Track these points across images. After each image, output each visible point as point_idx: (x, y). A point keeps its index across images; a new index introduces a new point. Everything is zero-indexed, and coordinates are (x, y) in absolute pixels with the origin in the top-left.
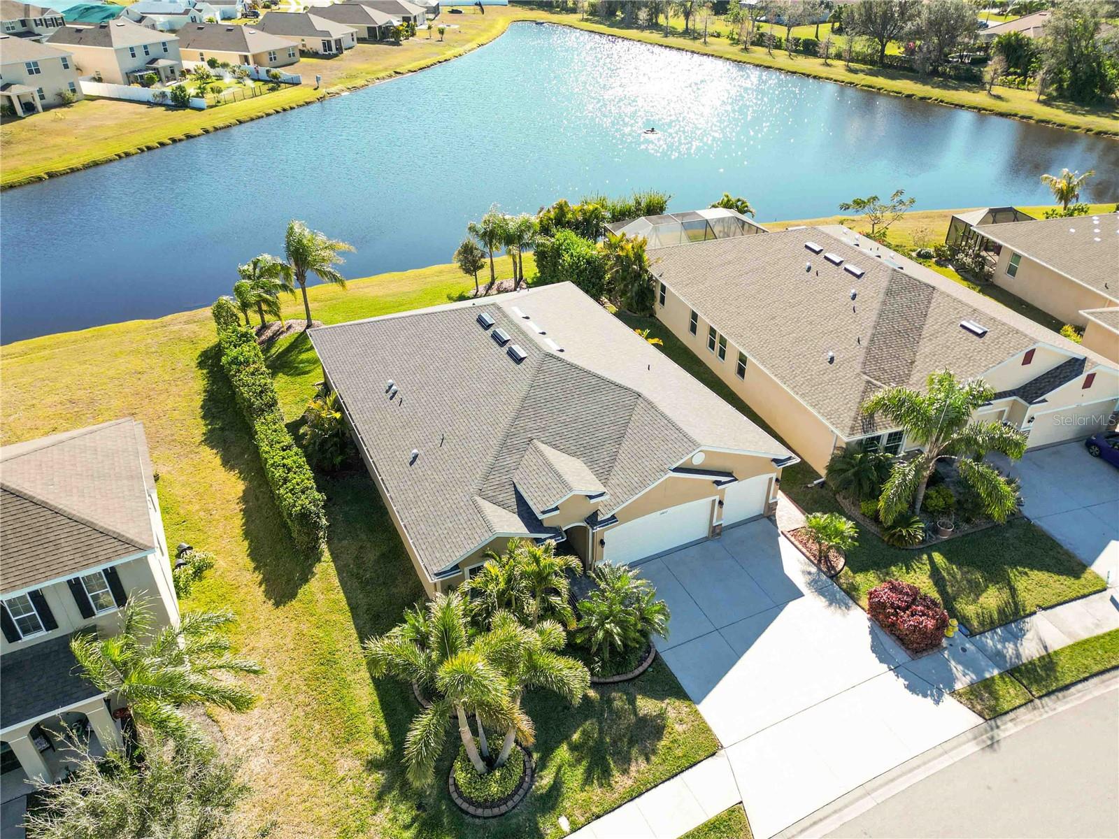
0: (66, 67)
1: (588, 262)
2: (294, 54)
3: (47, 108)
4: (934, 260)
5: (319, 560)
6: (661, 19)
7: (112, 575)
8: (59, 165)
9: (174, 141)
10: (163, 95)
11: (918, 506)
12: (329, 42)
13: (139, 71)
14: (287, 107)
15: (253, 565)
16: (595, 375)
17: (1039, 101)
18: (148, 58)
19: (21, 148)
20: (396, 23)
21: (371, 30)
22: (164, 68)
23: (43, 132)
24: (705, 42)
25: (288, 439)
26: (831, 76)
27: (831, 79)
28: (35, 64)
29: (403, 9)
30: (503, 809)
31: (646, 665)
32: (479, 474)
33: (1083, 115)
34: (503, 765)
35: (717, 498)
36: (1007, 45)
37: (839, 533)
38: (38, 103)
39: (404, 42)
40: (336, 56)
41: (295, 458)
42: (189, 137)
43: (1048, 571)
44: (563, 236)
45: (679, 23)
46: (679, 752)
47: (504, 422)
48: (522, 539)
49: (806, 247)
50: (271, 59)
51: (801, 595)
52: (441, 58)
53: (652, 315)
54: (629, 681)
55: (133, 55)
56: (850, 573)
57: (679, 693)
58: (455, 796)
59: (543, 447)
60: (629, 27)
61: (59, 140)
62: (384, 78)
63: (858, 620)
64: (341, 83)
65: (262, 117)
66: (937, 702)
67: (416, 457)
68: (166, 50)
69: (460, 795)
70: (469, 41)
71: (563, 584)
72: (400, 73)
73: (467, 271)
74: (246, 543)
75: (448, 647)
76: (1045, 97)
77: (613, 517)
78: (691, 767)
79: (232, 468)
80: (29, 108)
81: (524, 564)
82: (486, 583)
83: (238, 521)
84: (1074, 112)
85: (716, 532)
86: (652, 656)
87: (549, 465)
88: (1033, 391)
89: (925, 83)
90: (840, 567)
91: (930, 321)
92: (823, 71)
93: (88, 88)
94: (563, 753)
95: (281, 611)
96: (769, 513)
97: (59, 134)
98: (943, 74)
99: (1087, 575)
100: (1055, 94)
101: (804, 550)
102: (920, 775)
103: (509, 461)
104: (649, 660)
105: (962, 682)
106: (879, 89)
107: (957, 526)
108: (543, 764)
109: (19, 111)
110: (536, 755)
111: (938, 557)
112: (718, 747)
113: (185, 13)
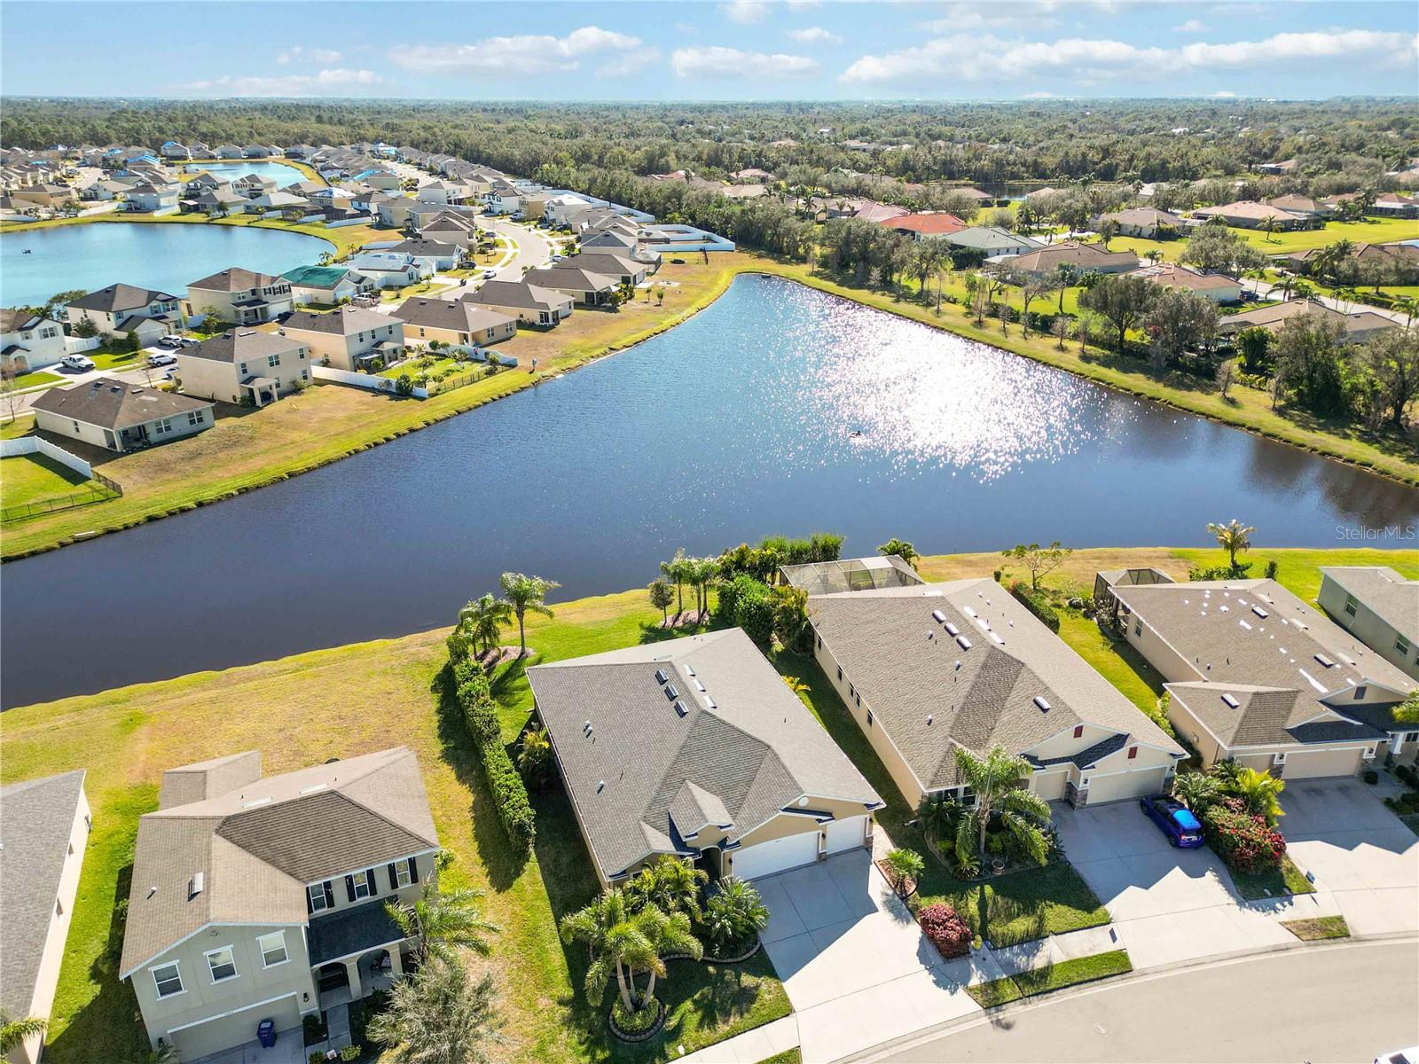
0: (302, 356)
1: (759, 608)
2: (511, 328)
3: (282, 396)
4: (1083, 610)
5: (528, 860)
6: (895, 277)
7: (412, 862)
8: (299, 466)
9: (398, 435)
10: (388, 383)
11: (982, 847)
13: (365, 354)
14: (503, 394)
15: (482, 861)
16: (738, 730)
17: (1274, 409)
18: (374, 341)
19: (263, 445)
20: (614, 289)
21: (589, 296)
22: (388, 351)
23: (280, 425)
24: (938, 311)
25: (509, 764)
26: (1062, 365)
27: (1061, 368)
28: (277, 357)
29: (622, 269)
30: (643, 1037)
31: (752, 953)
32: (645, 803)
33: (1313, 430)
34: (644, 1009)
35: (821, 832)
36: (1250, 341)
37: (909, 866)
38: (275, 392)
39: (621, 307)
40: (552, 327)
41: (515, 780)
42: (412, 431)
43: (1069, 906)
44: (742, 580)
45: (915, 285)
46: (764, 1012)
47: (667, 763)
48: (669, 855)
49: (934, 615)
50: (490, 337)
51: (877, 911)
52: (657, 329)
53: (813, 656)
54: (738, 962)
55: (361, 340)
56: (918, 897)
57: (772, 973)
58: (612, 1026)
59: (692, 786)
60: (860, 286)
61: (295, 436)
62: (598, 356)
63: (913, 932)
64: (556, 364)
66: (952, 993)
67: (602, 787)
68: (391, 332)
69: (616, 1026)
70: (688, 305)
71: (693, 888)
72: (614, 348)
73: (658, 605)
74: (476, 844)
75: (612, 919)
76: (1283, 403)
77: (738, 842)
78: (771, 1022)
79: (464, 783)
80: (267, 397)
81: (667, 873)
82: (642, 884)
83: (470, 826)
84: (1304, 426)
85: (822, 858)
86: (758, 946)
87: (694, 800)
88: (1084, 759)
89: (1159, 379)
90: (911, 891)
91: (1014, 693)
92: (1053, 356)
93: (319, 372)
94: (687, 1005)
95: (501, 896)
96: (867, 846)
97: (296, 427)
98: (1183, 368)
99: (1099, 912)
100: (1295, 399)
101: (887, 877)
102: (925, 1040)
103: (668, 795)
104: (755, 950)
105: (975, 981)
106: (1109, 384)
107: (1008, 866)
108: (672, 1012)
109: (259, 402)
110: (667, 1006)
111: (988, 889)
112: (792, 1011)
113: (403, 270)
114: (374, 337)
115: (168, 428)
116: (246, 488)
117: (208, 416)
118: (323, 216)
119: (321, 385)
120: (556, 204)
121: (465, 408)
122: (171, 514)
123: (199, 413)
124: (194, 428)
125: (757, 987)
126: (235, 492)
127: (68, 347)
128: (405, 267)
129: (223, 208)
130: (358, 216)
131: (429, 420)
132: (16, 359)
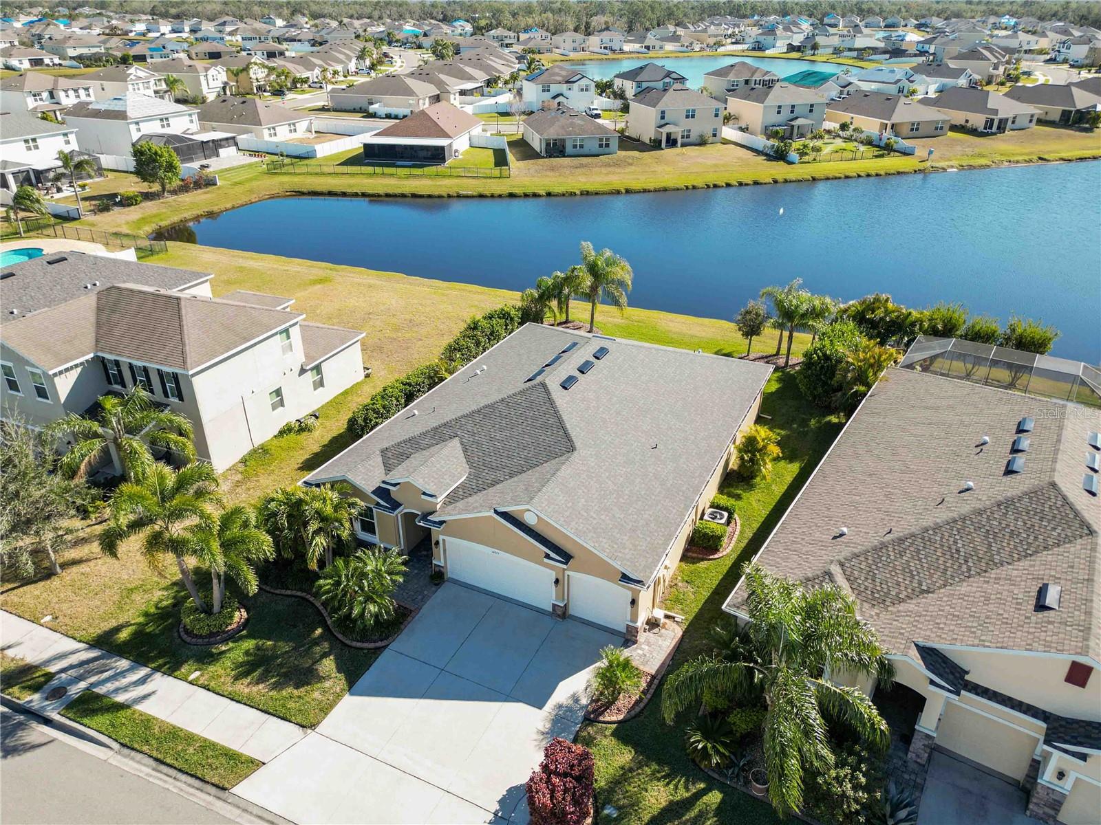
0: (717, 115)
2: (941, 128)
7: (178, 377)
8: (641, 186)
9: (741, 184)
10: (773, 147)
14: (873, 173)
18: (792, 116)
19: (632, 169)
22: (801, 126)
28: (694, 111)
30: (188, 639)
35: (553, 574)
40: (994, 134)
42: (756, 183)
47: (457, 413)
49: (1021, 422)
50: (912, 130)
51: (540, 706)
54: (343, 644)
55: (779, 112)
57: (353, 678)
59: (455, 442)
62: (1017, 162)
65: (840, 178)
67: (413, 416)
72: (1045, 160)
77: (442, 522)
78: (282, 719)
80: (672, 142)
90: (608, 719)
94: (250, 644)
95: (295, 473)
96: (628, 636)
97: (669, 163)
108: (238, 639)
109: (664, 144)
110: (244, 632)
111: (715, 797)
112: (313, 726)
113: (896, 83)
115: (581, 146)
116: (588, 192)
118: (887, 56)
119: (724, 144)
121: (823, 177)
122: (526, 195)
123: (607, 139)
124: (601, 150)
125: (320, 679)
126: (578, 192)
127: (596, 102)
128: (899, 81)
129: (815, 47)
130: (915, 55)
131: (780, 178)
132: (559, 104)
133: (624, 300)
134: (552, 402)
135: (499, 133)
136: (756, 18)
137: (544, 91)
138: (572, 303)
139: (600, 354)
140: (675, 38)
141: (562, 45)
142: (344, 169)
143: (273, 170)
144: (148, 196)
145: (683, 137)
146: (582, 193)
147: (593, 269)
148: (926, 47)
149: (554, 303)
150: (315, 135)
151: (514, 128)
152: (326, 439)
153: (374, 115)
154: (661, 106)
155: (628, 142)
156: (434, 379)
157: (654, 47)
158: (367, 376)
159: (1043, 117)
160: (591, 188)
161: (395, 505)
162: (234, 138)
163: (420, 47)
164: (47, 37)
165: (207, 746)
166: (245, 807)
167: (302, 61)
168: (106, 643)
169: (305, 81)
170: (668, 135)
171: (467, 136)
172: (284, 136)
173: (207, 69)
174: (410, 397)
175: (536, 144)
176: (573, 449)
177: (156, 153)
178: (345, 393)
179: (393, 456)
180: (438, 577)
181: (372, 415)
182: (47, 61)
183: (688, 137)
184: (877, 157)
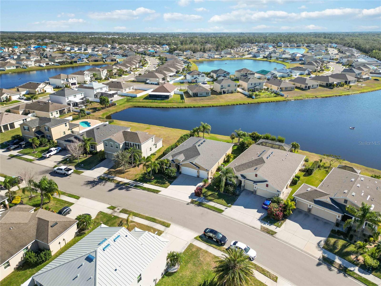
0: (236, 86)
2: (293, 88)
3: (228, 93)
7: (139, 145)
8: (216, 105)
9: (240, 104)
10: (249, 94)
12: (306, 86)
13: (251, 88)
14: (273, 101)
16: (198, 150)
19: (215, 100)
20: (335, 83)
21: (327, 84)
22: (256, 88)
28: (230, 85)
29: (346, 78)
30: (147, 180)
32: (174, 154)
35: (197, 171)
38: (226, 92)
39: (335, 88)
40: (307, 90)
42: (244, 104)
43: (226, 202)
46: (164, 186)
47: (183, 150)
49: (264, 151)
50: (285, 89)
51: (196, 186)
52: (337, 95)
54: (169, 180)
55: (252, 85)
57: (171, 183)
59: (183, 154)
62: (310, 98)
64: (295, 98)
65: (265, 102)
66: (189, 199)
68: (260, 84)
72: (317, 97)
77: (181, 164)
80: (224, 93)
85: (198, 177)
88: (256, 182)
90: (204, 187)
91: (256, 166)
93: (239, 89)
94: (156, 180)
99: (230, 205)
104: (173, 180)
105: (195, 200)
109: (222, 93)
110: (154, 179)
111: (217, 193)
112: (167, 188)
113: (287, 73)
114: (255, 85)
115: (202, 94)
117: (210, 94)
118: (291, 61)
119: (238, 93)
120: (355, 61)
121: (260, 102)
122: (189, 107)
123: (208, 93)
124: (207, 95)
125: (166, 184)
127: (206, 79)
128: (288, 73)
129: (271, 57)
130: (299, 61)
131: (250, 103)
132: (196, 80)
133: (210, 132)
134: (197, 148)
135: (181, 90)
136: (257, 44)
137: (192, 77)
138: (200, 133)
139: (204, 141)
140: (230, 54)
141: (197, 56)
142: (145, 100)
143: (128, 101)
144: (103, 108)
145: (227, 91)
146: (202, 107)
147: (203, 127)
148: (302, 58)
149: (196, 133)
150: (134, 90)
151: (185, 87)
152: (158, 156)
153: (148, 83)
154: (221, 84)
155: (214, 92)
156: (176, 146)
157: (224, 56)
158: (163, 146)
159: (322, 84)
160: (204, 105)
161: (174, 162)
162: (117, 92)
163: (154, 56)
164: (45, 54)
165: (153, 190)
166: (160, 195)
167: (124, 65)
168: (135, 180)
169: (126, 72)
170: (223, 91)
171: (173, 91)
172: (127, 91)
173: (103, 71)
174: (172, 149)
175: (191, 93)
176: (200, 154)
177: (105, 99)
178: (160, 149)
179: (173, 156)
180: (180, 173)
181: (167, 152)
182: (50, 64)
183: (229, 91)
184: (275, 97)
